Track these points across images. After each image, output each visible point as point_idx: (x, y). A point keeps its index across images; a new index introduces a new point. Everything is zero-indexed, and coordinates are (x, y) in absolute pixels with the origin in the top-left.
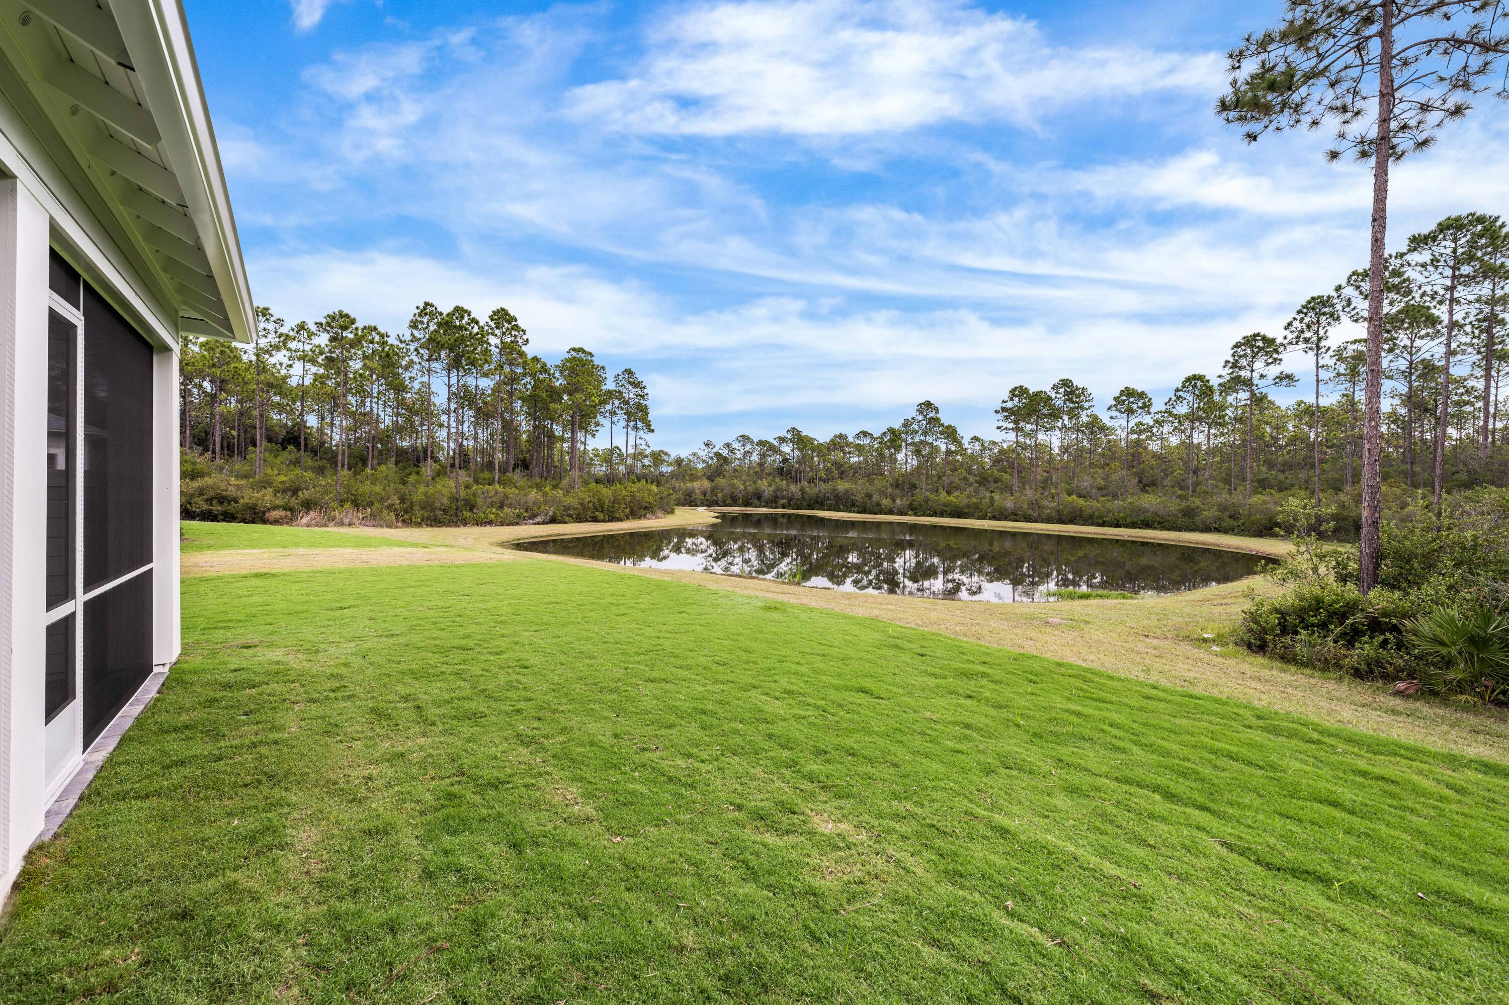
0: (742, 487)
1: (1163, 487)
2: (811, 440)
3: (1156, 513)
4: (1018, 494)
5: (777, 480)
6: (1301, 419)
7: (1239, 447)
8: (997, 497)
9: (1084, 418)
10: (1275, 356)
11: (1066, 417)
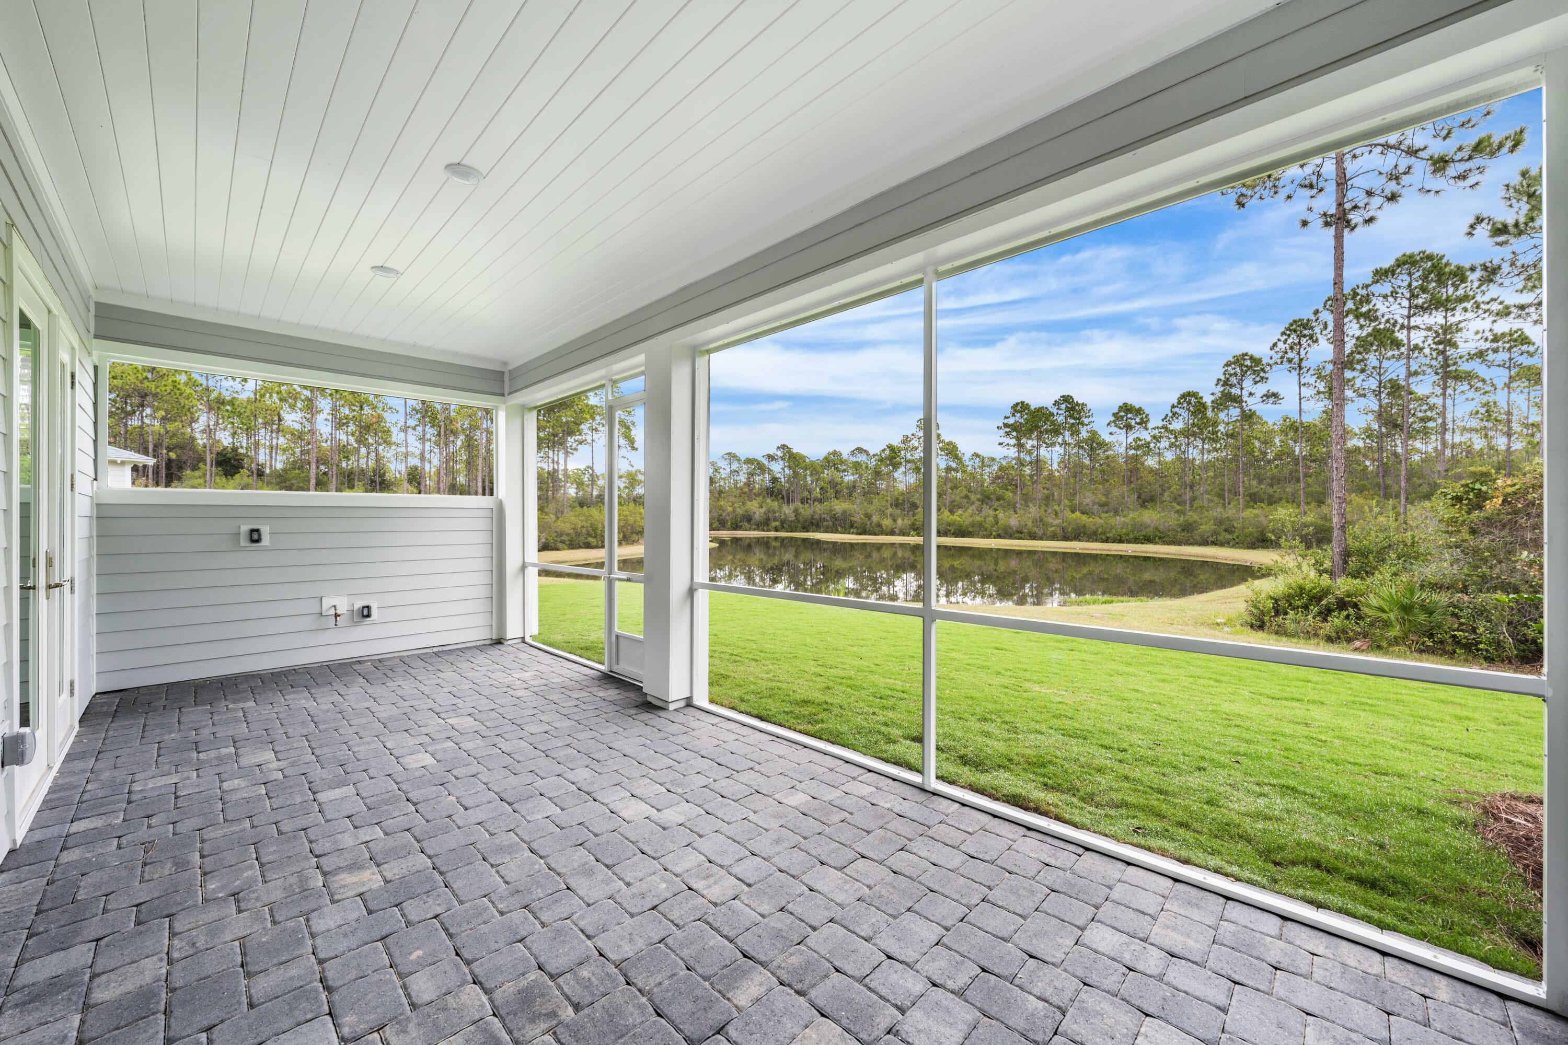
0: (730, 509)
1: (1162, 502)
2: (803, 458)
3: (1157, 529)
4: (1022, 512)
5: (769, 500)
6: (1287, 435)
7: (1231, 461)
8: (1001, 515)
9: (1084, 434)
10: (1262, 374)
11: (1067, 434)
